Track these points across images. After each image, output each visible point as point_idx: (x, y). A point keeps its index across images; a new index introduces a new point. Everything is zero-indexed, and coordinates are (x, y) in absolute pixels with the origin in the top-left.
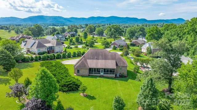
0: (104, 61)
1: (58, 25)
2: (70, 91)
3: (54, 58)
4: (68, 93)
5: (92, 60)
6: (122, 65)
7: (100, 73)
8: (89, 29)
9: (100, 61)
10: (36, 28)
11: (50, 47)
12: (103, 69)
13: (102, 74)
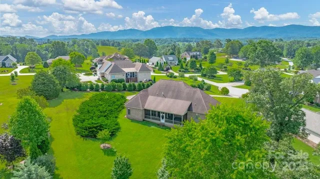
0: (172, 100)
1: (191, 40)
2: (91, 137)
3: (124, 90)
4: (86, 140)
5: (155, 97)
6: (199, 111)
7: (160, 120)
8: (229, 48)
9: (166, 100)
10: (147, 45)
11: (131, 73)
12: (164, 113)
13: (163, 121)
